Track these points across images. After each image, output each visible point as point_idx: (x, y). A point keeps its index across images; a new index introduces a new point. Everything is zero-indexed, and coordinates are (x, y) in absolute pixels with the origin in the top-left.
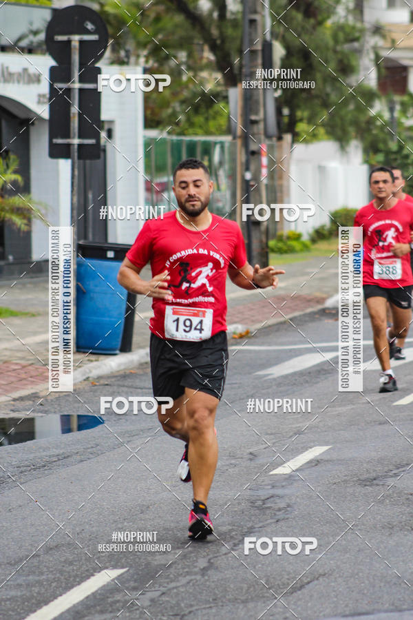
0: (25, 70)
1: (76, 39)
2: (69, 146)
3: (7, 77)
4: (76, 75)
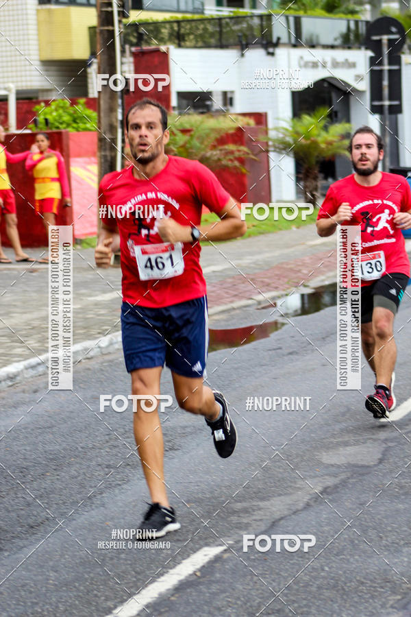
0: (347, 60)
1: (385, 38)
2: (382, 107)
3: (336, 65)
4: (386, 61)
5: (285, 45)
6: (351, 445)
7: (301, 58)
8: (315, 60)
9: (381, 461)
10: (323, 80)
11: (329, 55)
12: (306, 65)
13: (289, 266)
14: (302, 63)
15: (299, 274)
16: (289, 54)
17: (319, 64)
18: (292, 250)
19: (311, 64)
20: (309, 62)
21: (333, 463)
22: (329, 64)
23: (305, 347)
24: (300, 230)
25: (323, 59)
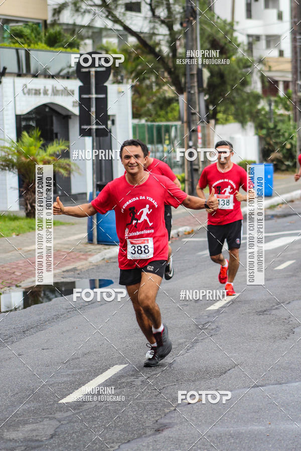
0: (65, 88)
1: (93, 70)
2: (90, 129)
3: (56, 92)
4: (93, 90)
5: (11, 74)
6: (30, 424)
7: (25, 86)
8: (37, 87)
9: (52, 436)
10: (45, 105)
11: (49, 83)
12: (29, 92)
13: (4, 269)
14: (26, 90)
15: (13, 276)
16: (14, 82)
17: (42, 91)
18: (9, 254)
19: (33, 92)
20: (32, 89)
21: (11, 438)
22: (50, 92)
23: (7, 339)
24: (19, 238)
25: (45, 87)
